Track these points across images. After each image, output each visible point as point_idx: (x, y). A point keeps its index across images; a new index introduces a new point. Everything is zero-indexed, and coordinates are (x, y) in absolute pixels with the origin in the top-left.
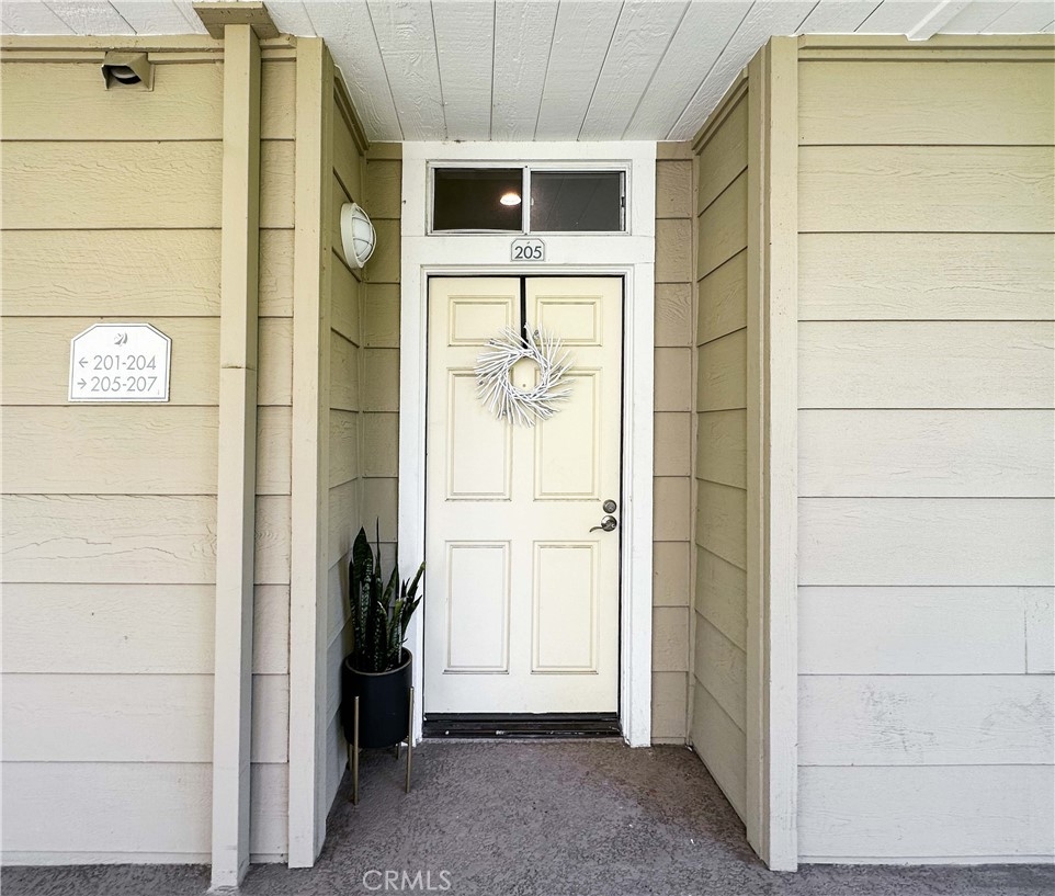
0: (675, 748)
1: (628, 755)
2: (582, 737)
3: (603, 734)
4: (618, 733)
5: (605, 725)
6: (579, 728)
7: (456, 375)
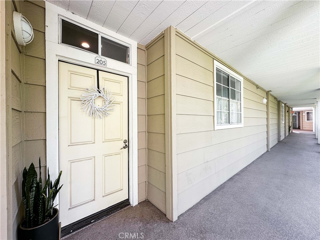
0: (144, 202)
1: (133, 209)
2: (120, 210)
3: (125, 206)
4: (129, 204)
5: (125, 204)
6: (118, 208)
7: (72, 100)
